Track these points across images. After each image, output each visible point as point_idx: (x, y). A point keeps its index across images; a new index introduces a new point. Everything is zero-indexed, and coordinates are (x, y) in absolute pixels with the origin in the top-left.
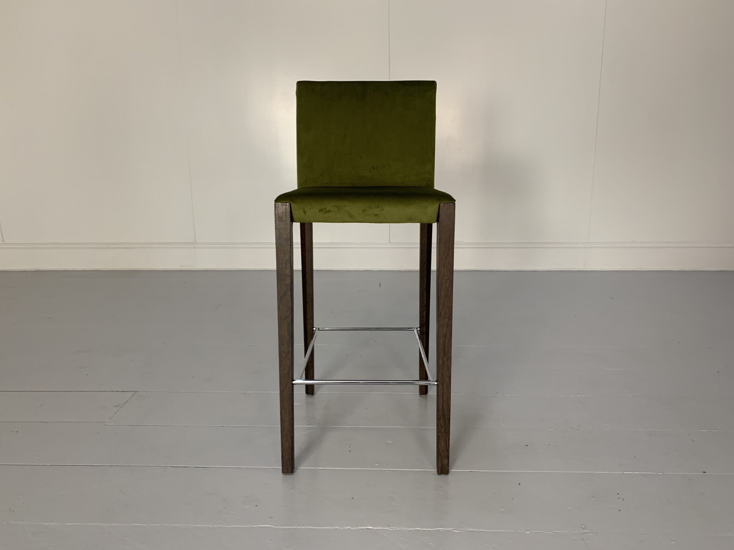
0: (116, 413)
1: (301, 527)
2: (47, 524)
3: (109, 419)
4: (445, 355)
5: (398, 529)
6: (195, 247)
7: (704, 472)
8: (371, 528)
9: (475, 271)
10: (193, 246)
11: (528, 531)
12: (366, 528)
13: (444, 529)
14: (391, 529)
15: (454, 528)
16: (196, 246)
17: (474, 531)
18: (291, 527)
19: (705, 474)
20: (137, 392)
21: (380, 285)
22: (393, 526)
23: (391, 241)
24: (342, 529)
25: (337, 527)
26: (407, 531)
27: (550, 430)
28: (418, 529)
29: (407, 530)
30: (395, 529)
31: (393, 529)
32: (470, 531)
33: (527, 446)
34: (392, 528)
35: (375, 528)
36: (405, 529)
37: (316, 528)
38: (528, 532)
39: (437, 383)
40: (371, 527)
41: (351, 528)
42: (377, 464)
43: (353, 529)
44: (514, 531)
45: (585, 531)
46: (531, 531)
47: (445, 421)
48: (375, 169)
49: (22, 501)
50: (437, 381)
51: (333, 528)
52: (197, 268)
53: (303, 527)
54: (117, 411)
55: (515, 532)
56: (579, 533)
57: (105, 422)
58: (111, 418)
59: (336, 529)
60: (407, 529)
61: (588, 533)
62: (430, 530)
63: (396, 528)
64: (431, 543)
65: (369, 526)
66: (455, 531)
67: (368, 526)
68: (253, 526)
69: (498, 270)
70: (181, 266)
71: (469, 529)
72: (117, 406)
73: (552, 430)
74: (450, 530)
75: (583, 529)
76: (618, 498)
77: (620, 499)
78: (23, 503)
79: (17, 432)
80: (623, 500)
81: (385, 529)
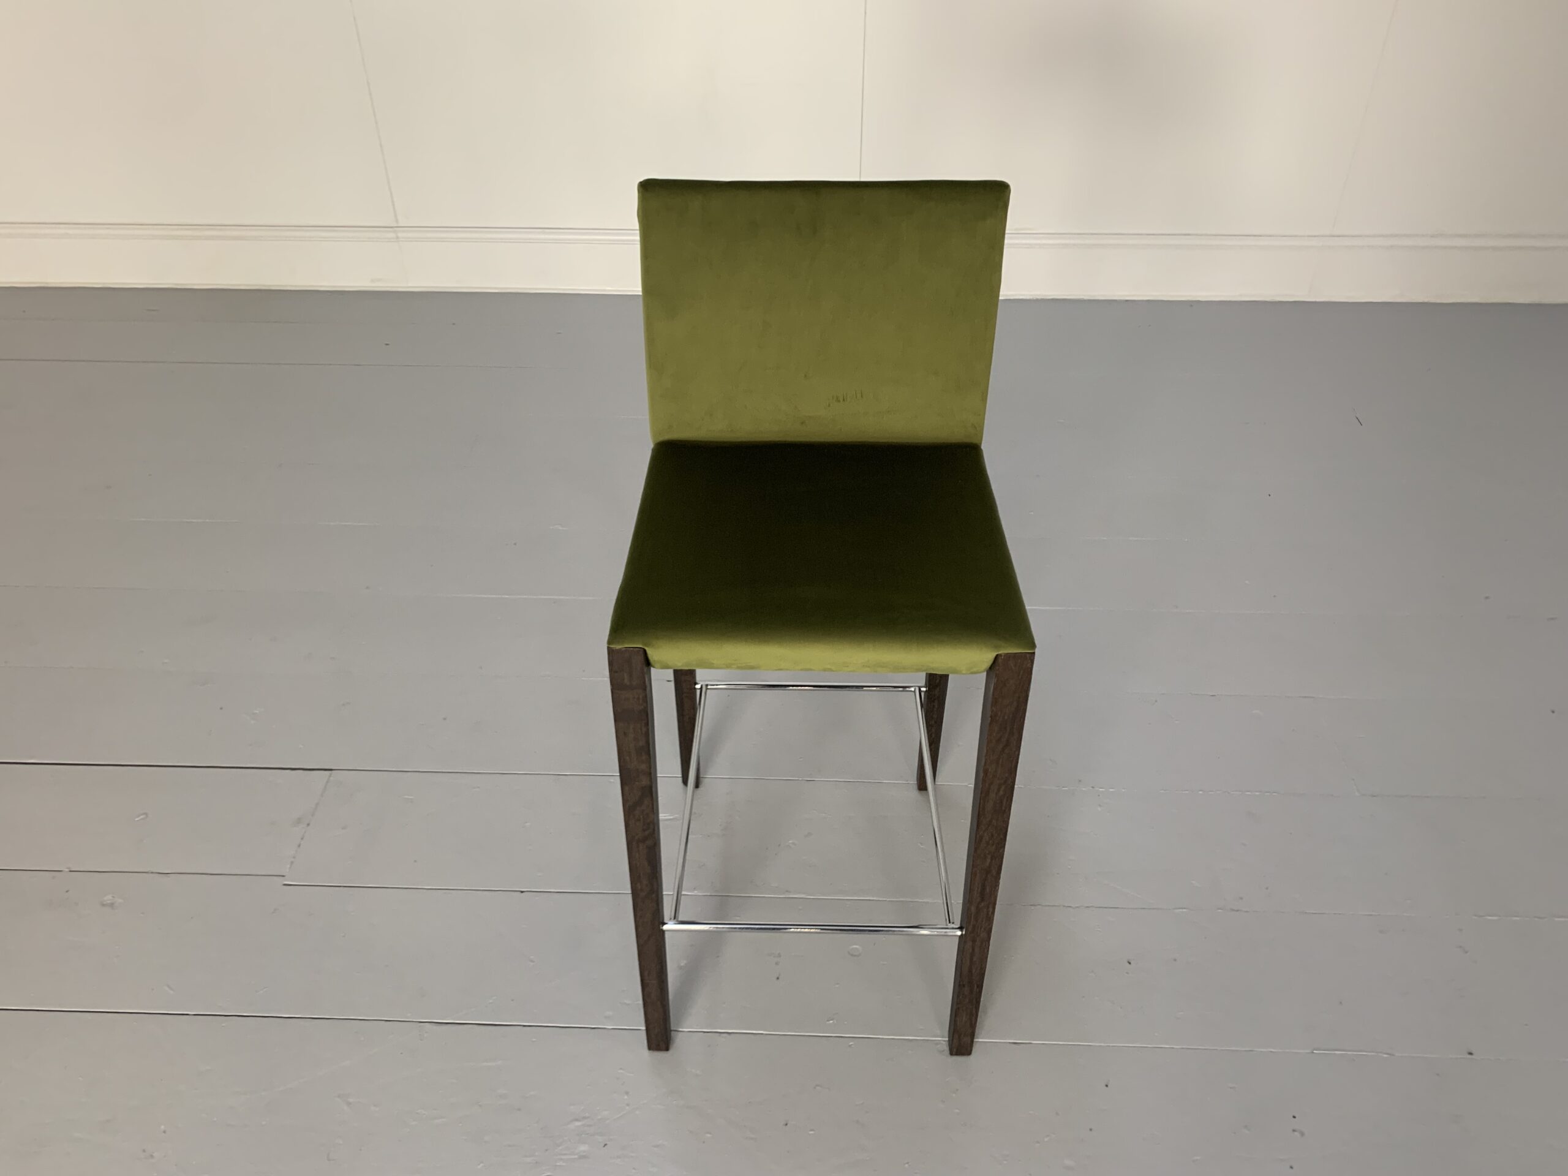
0: (299, 846)
3: (289, 866)
4: (983, 900)
6: (397, 238)
7: (1471, 1054)
10: (392, 235)
16: (400, 234)
19: (1470, 1056)
20: (332, 770)
27: (1181, 910)
33: (1130, 964)
39: (962, 931)
42: (831, 1022)
47: (971, 992)
48: (839, 401)
50: (961, 928)
54: (302, 839)
58: (292, 863)
70: (373, 281)
72: (299, 821)
73: (1184, 910)
76: (1294, 1131)
77: (1296, 1133)
78: (164, 1132)
79: (112, 905)
80: (1302, 1134)
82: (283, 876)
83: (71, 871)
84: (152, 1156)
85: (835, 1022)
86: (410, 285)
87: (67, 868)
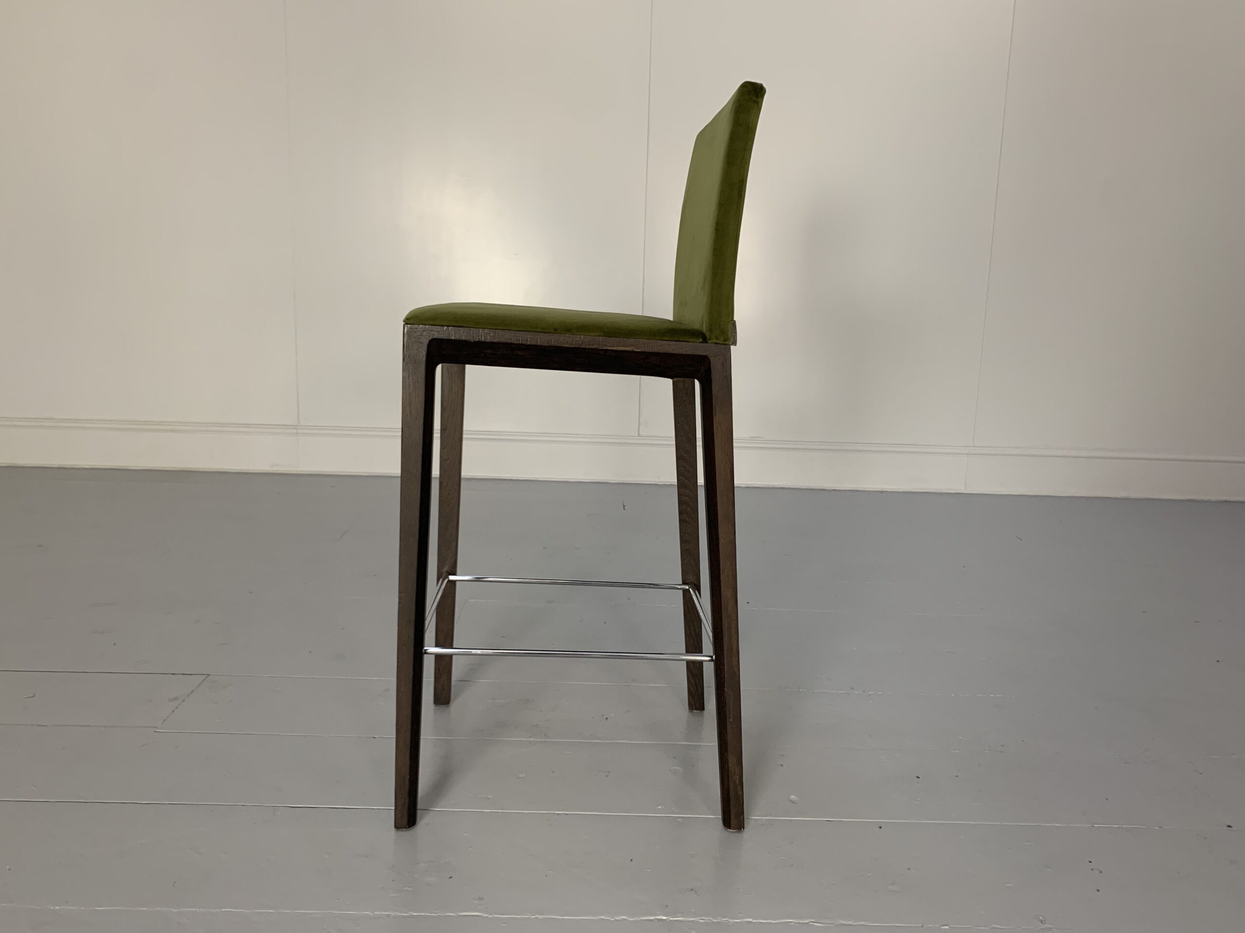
0: (173, 712)
1: (537, 916)
2: (58, 908)
3: (162, 722)
5: (714, 921)
7: (1229, 826)
8: (664, 918)
9: (783, 488)
10: (294, 431)
11: (947, 925)
12: (656, 919)
13: (796, 921)
14: (701, 921)
15: (814, 919)
16: (299, 431)
17: (850, 925)
18: (519, 916)
19: (1230, 829)
20: (209, 675)
21: (624, 506)
22: (704, 916)
23: (641, 434)
24: (613, 919)
25: (603, 917)
27: (954, 751)
28: (751, 920)
29: (730, 922)
31: (706, 921)
32: (844, 924)
33: (919, 778)
35: (671, 919)
36: (726, 920)
37: (565, 918)
38: (947, 927)
40: (665, 916)
41: (630, 919)
42: (660, 807)
43: (632, 920)
45: (1045, 926)
46: (951, 926)
49: (8, 867)
51: (597, 918)
52: (300, 469)
53: (540, 917)
54: (177, 708)
55: (923, 926)
56: (1036, 929)
57: (156, 727)
58: (165, 720)
59: (602, 919)
60: (730, 920)
61: (1051, 929)
62: (771, 923)
63: (710, 918)
65: (661, 915)
66: (815, 924)
67: (658, 915)
68: (448, 914)
69: (822, 488)
71: (841, 921)
72: (175, 699)
73: (957, 751)
74: (808, 923)
75: (1041, 922)
76: (1092, 870)
77: (1094, 871)
80: (1100, 872)
81: (691, 921)
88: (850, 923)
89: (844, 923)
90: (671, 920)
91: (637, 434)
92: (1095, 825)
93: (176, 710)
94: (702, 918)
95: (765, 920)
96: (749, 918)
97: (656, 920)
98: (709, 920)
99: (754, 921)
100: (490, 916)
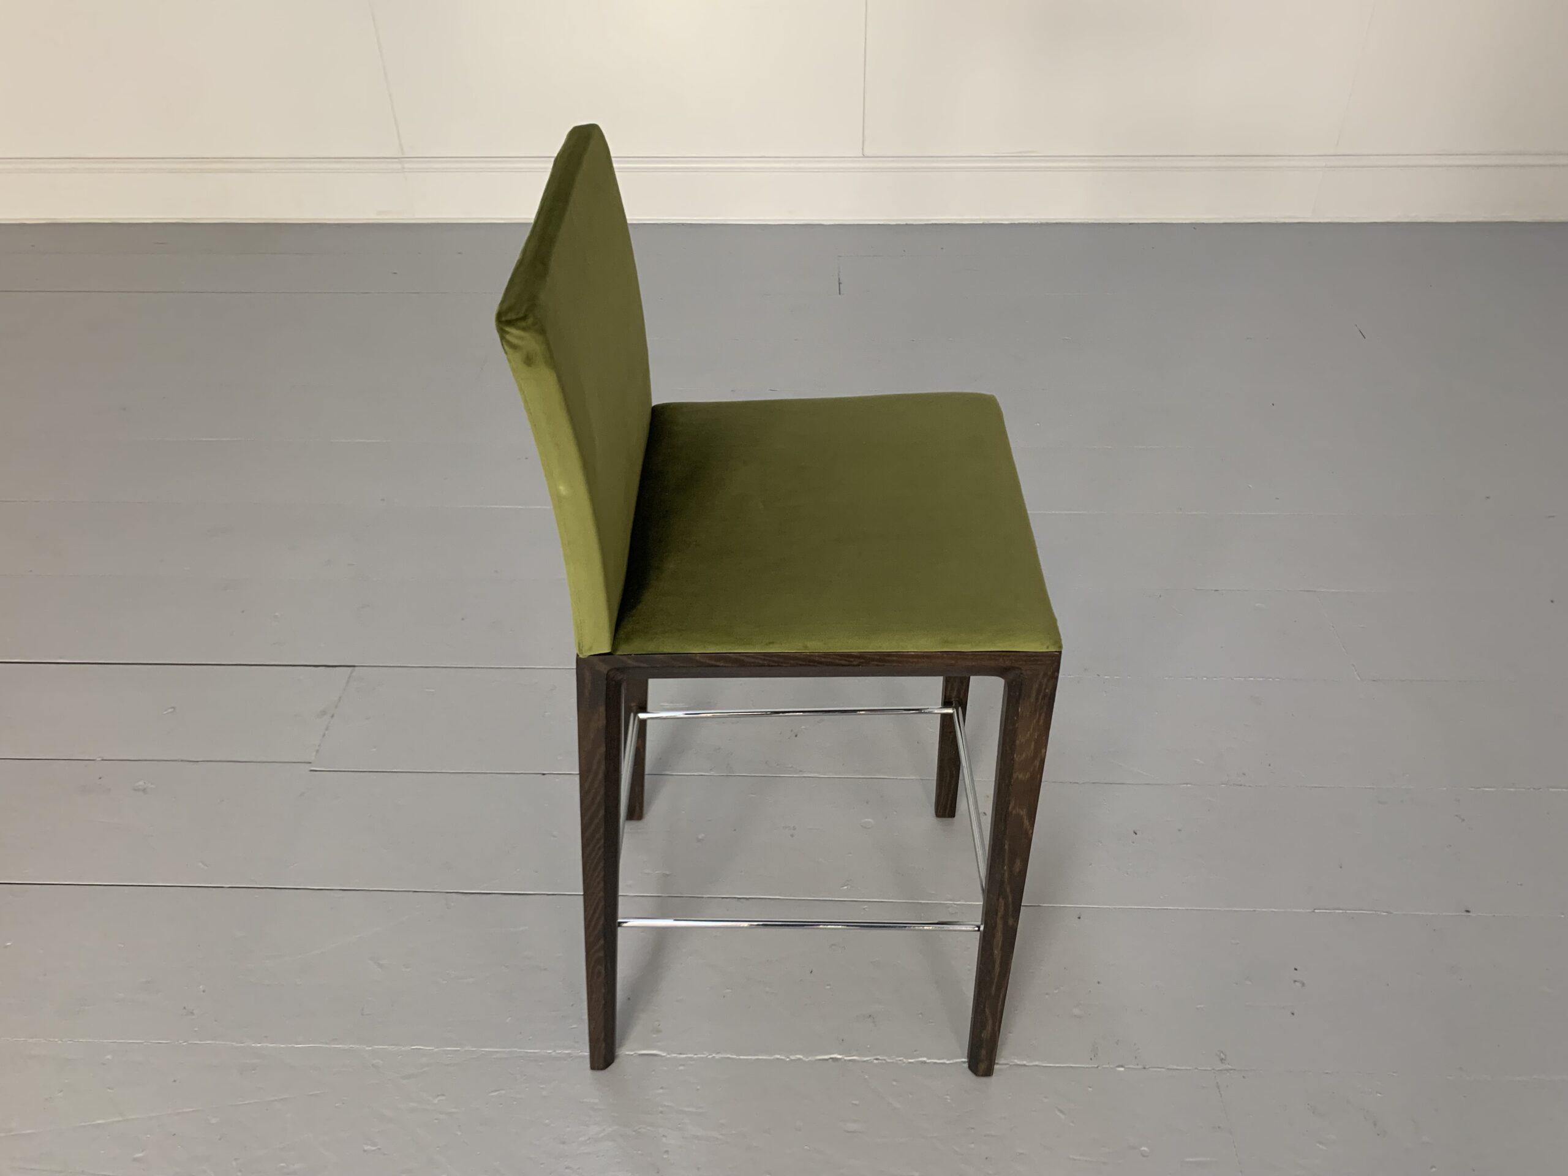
0: (324, 735)
2: (258, 1045)
3: (315, 751)
5: (888, 1061)
6: (403, 168)
7: (1468, 911)
10: (399, 166)
12: (831, 1058)
14: (875, 1061)
16: (407, 166)
18: (696, 1056)
19: (1468, 914)
20: (354, 666)
21: (840, 283)
22: (878, 1055)
23: (865, 152)
24: (788, 1059)
25: (778, 1056)
26: (904, 1065)
27: (1185, 785)
28: (925, 1059)
29: (904, 1063)
30: (884, 1062)
31: (880, 1061)
33: (1136, 834)
34: (877, 1059)
35: (846, 1057)
36: (900, 1060)
37: (742, 1057)
38: (1122, 1069)
40: (840, 1055)
41: (804, 1059)
43: (807, 1060)
44: (1096, 1066)
45: (1224, 1067)
46: (1127, 1067)
49: (201, 988)
51: (772, 1058)
54: (327, 729)
55: (1098, 1067)
56: (1213, 1071)
58: (318, 751)
59: (778, 1059)
60: (905, 1060)
64: (947, 1095)
67: (833, 1054)
70: (378, 213)
71: (1016, 1061)
72: (323, 713)
73: (1189, 785)
76: (1295, 981)
77: (1297, 983)
78: (204, 991)
79: (144, 790)
80: (1303, 985)
81: (864, 1061)
82: (310, 763)
83: (103, 760)
84: (192, 1013)
85: (849, 887)
86: (416, 217)
87: (99, 757)
88: (1025, 1062)
89: (1019, 1063)
90: (845, 1060)
91: (861, 155)
92: (1316, 911)
93: (327, 732)
94: (878, 1057)
95: (939, 1059)
96: (924, 1057)
97: (831, 1060)
98: (885, 1060)
99: (928, 1061)
100: (668, 1056)
